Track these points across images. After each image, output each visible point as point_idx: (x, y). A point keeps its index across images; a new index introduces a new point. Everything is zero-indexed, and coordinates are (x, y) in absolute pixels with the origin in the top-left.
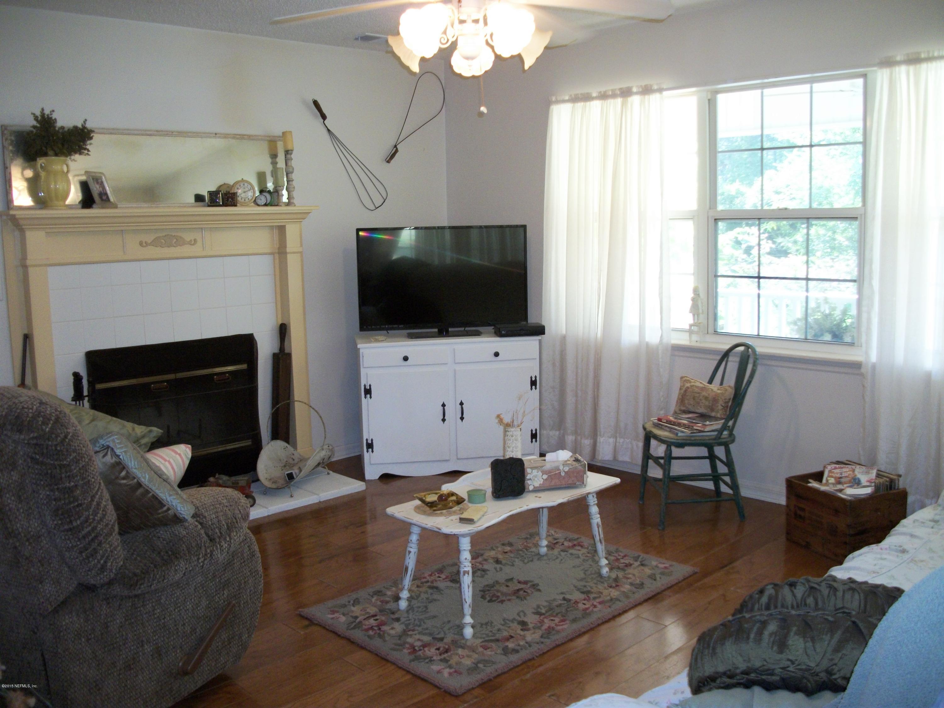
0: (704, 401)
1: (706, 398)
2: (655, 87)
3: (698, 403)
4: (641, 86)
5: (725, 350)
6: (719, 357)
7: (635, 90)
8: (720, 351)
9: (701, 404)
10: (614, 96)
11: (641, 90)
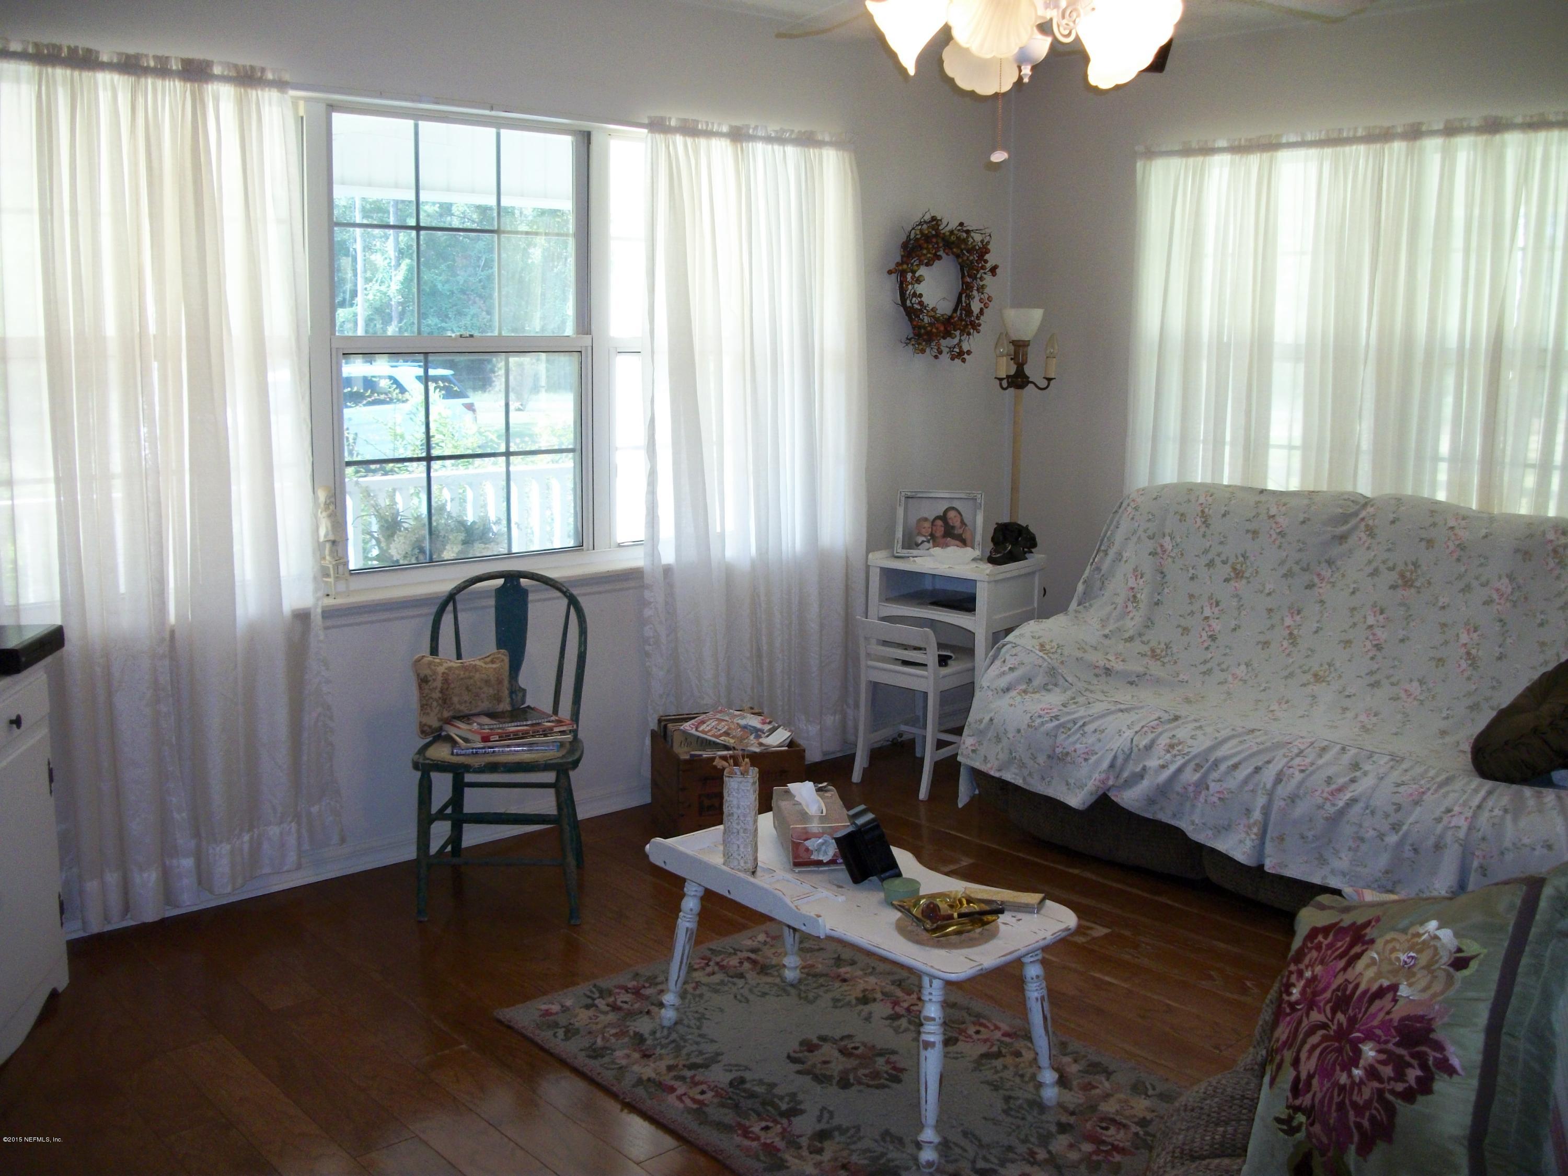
0: (485, 689)
1: (487, 682)
2: (270, 76)
3: (477, 695)
4: (236, 66)
5: (447, 594)
6: (434, 609)
7: (217, 70)
8: (437, 598)
9: (482, 695)
10: (162, 70)
11: (233, 73)
